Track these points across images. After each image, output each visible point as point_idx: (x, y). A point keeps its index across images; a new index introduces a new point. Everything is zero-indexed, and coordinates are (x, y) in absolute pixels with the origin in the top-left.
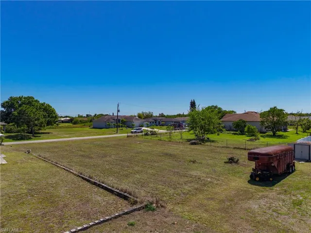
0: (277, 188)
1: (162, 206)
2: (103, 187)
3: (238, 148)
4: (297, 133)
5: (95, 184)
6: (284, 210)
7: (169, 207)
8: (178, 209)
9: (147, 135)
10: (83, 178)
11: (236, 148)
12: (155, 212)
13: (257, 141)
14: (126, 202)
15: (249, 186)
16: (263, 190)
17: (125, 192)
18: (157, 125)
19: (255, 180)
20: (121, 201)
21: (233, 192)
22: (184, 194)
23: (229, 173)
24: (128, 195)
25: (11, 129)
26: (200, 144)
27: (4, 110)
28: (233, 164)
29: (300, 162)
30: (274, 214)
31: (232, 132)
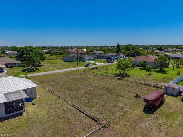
0: (154, 115)
1: (110, 126)
2: (85, 114)
3: (141, 83)
4: (173, 69)
5: (81, 111)
6: (154, 128)
7: (113, 126)
8: (116, 127)
9: (94, 69)
10: (75, 107)
11: (140, 83)
12: (108, 129)
13: (151, 76)
14: (96, 123)
15: (143, 113)
16: (148, 116)
17: (95, 118)
18: (98, 59)
19: (146, 110)
20: (94, 122)
21: (136, 118)
22: (117, 118)
23: (135, 104)
24: (96, 120)
25: (24, 65)
26: (122, 79)
27: (19, 54)
28: (137, 98)
29: (168, 96)
30: (150, 130)
31: (139, 67)
